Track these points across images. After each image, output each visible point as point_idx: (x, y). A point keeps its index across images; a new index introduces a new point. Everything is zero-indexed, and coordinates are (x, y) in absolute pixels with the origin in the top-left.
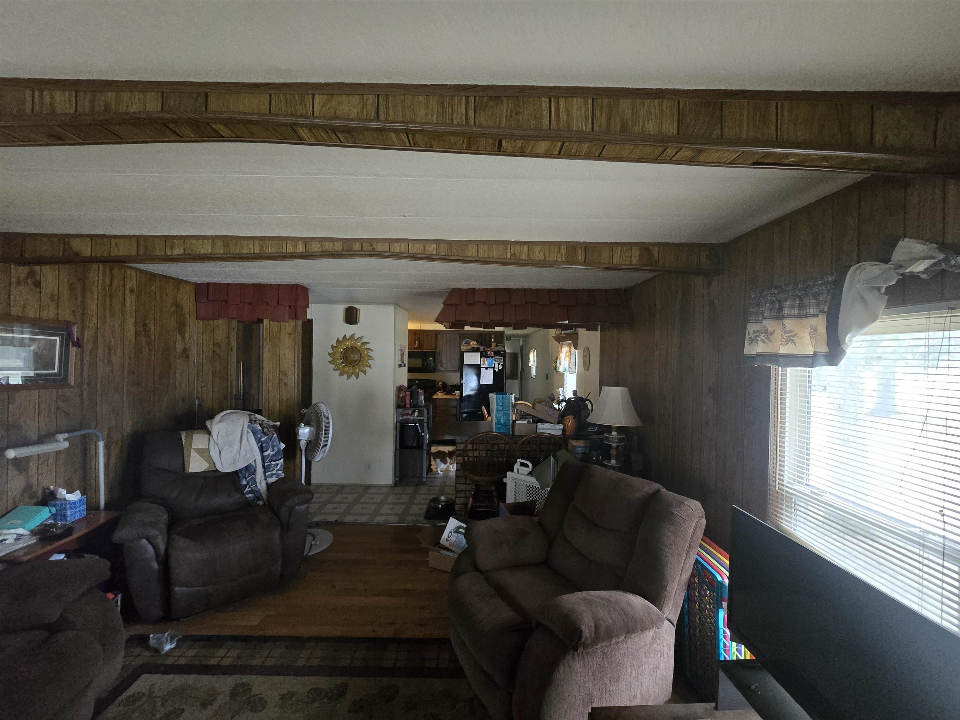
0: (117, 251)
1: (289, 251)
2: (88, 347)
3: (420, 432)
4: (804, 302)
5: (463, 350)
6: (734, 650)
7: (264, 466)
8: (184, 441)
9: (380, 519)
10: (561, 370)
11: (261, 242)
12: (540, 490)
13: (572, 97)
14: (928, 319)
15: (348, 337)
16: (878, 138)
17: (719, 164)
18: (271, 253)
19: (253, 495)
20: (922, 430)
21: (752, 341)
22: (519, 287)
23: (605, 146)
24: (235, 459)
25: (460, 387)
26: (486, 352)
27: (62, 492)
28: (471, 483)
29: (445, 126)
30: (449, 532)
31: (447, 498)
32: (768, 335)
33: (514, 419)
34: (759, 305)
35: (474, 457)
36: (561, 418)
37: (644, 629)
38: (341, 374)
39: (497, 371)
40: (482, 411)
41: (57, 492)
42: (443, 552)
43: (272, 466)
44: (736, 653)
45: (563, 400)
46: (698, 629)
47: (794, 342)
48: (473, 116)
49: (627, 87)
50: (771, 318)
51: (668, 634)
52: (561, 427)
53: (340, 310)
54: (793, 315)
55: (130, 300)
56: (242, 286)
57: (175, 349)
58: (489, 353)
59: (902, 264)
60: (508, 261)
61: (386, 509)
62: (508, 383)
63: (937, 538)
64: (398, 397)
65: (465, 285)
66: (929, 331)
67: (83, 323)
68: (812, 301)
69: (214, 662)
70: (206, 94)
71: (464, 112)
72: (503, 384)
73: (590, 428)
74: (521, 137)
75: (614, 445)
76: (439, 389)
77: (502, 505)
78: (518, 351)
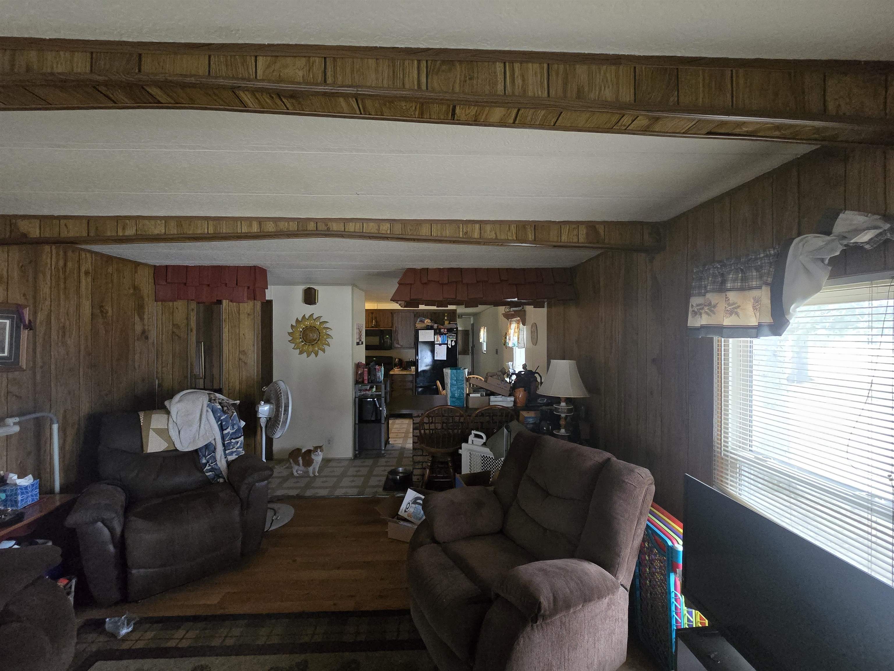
0: (66, 232)
1: (243, 231)
2: (41, 330)
3: (378, 406)
4: (748, 274)
5: (418, 328)
6: (685, 612)
7: (224, 445)
8: (142, 421)
9: (339, 492)
10: (510, 345)
11: (215, 223)
12: (494, 460)
13: (527, 62)
14: (871, 288)
15: (307, 317)
16: (831, 106)
17: (673, 134)
18: (226, 233)
19: (213, 473)
20: (868, 397)
21: (695, 313)
22: (470, 267)
23: (562, 112)
24: (194, 438)
25: (415, 363)
26: (440, 329)
27: (13, 477)
28: (427, 454)
29: (395, 91)
30: (407, 503)
31: (405, 469)
32: (711, 307)
33: (468, 393)
34: (701, 279)
35: (430, 429)
36: (512, 390)
37: (600, 597)
38: (301, 353)
39: (450, 347)
40: (436, 385)
41: (8, 478)
42: (402, 523)
43: (232, 444)
44: (687, 615)
45: (513, 374)
46: (649, 592)
47: (737, 314)
48: (425, 80)
49: (583, 52)
50: (713, 291)
51: (622, 599)
52: (512, 399)
53: (299, 291)
54: (736, 287)
55: (85, 283)
56: (201, 269)
57: (134, 330)
58: (442, 330)
59: (845, 235)
60: (460, 239)
61: (346, 482)
62: (460, 357)
63: (883, 502)
64: (356, 373)
65: (418, 265)
66: (872, 300)
67: (35, 307)
68: (755, 274)
69: (172, 644)
70: (140, 55)
71: (416, 76)
72: (456, 360)
73: (540, 399)
74: (476, 103)
75: (563, 415)
76: (396, 365)
77: (457, 476)
78: (469, 328)
